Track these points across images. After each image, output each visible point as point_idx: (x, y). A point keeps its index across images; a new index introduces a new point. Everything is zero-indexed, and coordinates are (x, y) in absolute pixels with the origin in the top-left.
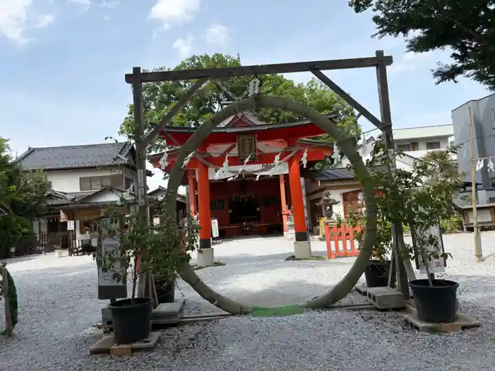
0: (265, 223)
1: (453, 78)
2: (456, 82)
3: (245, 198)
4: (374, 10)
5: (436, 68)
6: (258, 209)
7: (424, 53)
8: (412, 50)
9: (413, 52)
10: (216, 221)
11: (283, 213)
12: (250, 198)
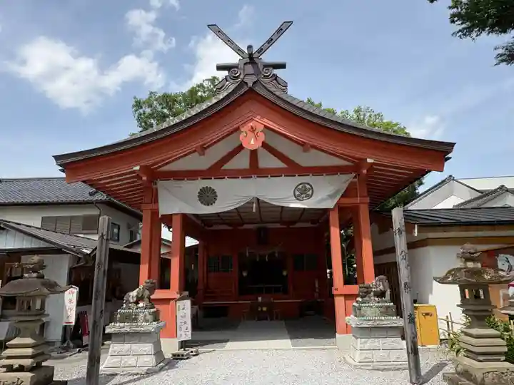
0: (296, 296)
3: (264, 256)
6: (284, 273)
10: (188, 303)
11: (334, 292)
12: (272, 255)
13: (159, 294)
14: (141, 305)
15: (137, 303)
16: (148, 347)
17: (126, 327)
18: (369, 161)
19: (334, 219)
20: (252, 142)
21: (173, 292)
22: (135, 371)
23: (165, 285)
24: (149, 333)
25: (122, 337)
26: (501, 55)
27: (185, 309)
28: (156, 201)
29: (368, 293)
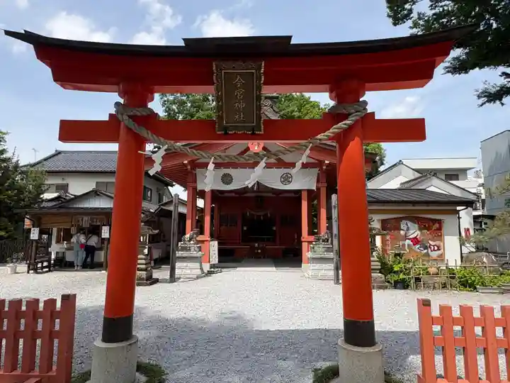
0: (280, 244)
1: (500, 100)
2: (503, 104)
3: (260, 216)
4: (411, 28)
5: (481, 87)
6: (274, 228)
7: (462, 75)
8: (448, 72)
9: (450, 74)
10: (216, 243)
11: (303, 240)
12: (265, 215)
13: (200, 238)
14: (192, 242)
15: (189, 241)
16: (197, 265)
17: (185, 254)
18: (327, 162)
19: (305, 195)
20: (256, 148)
21: (206, 236)
22: (191, 276)
23: (202, 233)
24: (197, 257)
25: (183, 259)
26: (447, 68)
27: (214, 246)
28: (195, 182)
29: (319, 240)
